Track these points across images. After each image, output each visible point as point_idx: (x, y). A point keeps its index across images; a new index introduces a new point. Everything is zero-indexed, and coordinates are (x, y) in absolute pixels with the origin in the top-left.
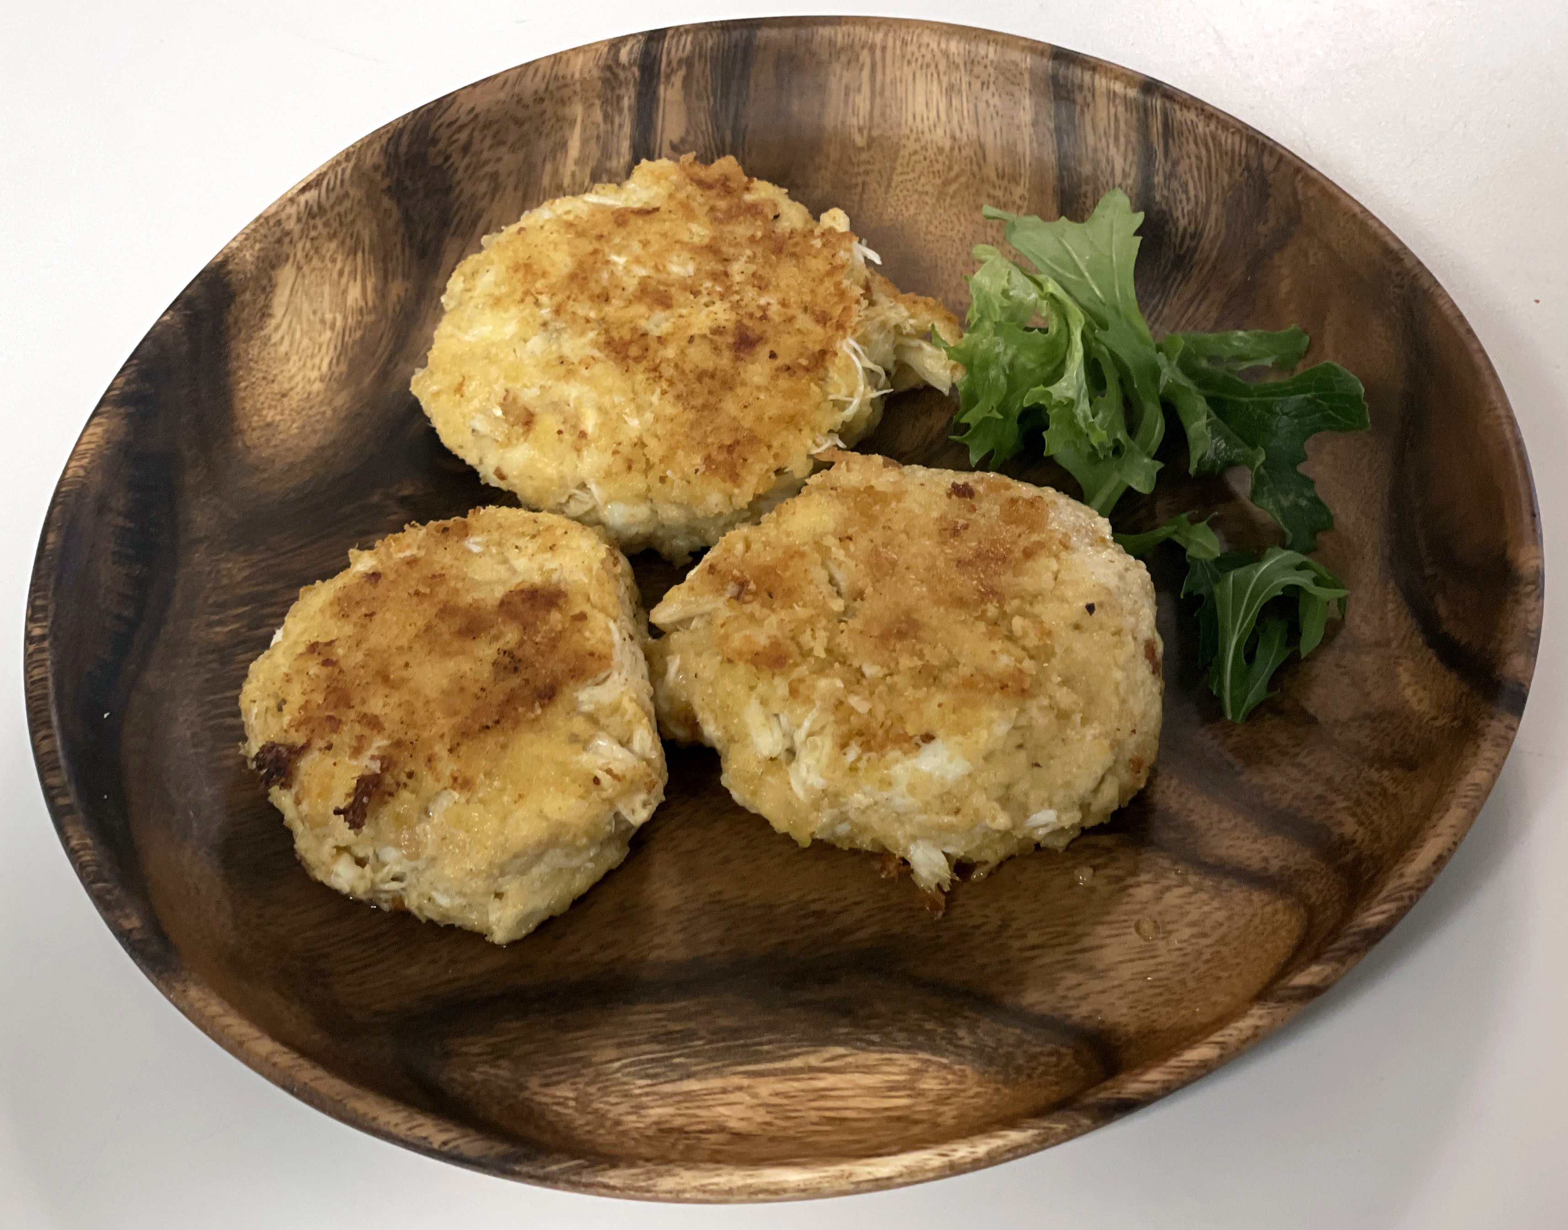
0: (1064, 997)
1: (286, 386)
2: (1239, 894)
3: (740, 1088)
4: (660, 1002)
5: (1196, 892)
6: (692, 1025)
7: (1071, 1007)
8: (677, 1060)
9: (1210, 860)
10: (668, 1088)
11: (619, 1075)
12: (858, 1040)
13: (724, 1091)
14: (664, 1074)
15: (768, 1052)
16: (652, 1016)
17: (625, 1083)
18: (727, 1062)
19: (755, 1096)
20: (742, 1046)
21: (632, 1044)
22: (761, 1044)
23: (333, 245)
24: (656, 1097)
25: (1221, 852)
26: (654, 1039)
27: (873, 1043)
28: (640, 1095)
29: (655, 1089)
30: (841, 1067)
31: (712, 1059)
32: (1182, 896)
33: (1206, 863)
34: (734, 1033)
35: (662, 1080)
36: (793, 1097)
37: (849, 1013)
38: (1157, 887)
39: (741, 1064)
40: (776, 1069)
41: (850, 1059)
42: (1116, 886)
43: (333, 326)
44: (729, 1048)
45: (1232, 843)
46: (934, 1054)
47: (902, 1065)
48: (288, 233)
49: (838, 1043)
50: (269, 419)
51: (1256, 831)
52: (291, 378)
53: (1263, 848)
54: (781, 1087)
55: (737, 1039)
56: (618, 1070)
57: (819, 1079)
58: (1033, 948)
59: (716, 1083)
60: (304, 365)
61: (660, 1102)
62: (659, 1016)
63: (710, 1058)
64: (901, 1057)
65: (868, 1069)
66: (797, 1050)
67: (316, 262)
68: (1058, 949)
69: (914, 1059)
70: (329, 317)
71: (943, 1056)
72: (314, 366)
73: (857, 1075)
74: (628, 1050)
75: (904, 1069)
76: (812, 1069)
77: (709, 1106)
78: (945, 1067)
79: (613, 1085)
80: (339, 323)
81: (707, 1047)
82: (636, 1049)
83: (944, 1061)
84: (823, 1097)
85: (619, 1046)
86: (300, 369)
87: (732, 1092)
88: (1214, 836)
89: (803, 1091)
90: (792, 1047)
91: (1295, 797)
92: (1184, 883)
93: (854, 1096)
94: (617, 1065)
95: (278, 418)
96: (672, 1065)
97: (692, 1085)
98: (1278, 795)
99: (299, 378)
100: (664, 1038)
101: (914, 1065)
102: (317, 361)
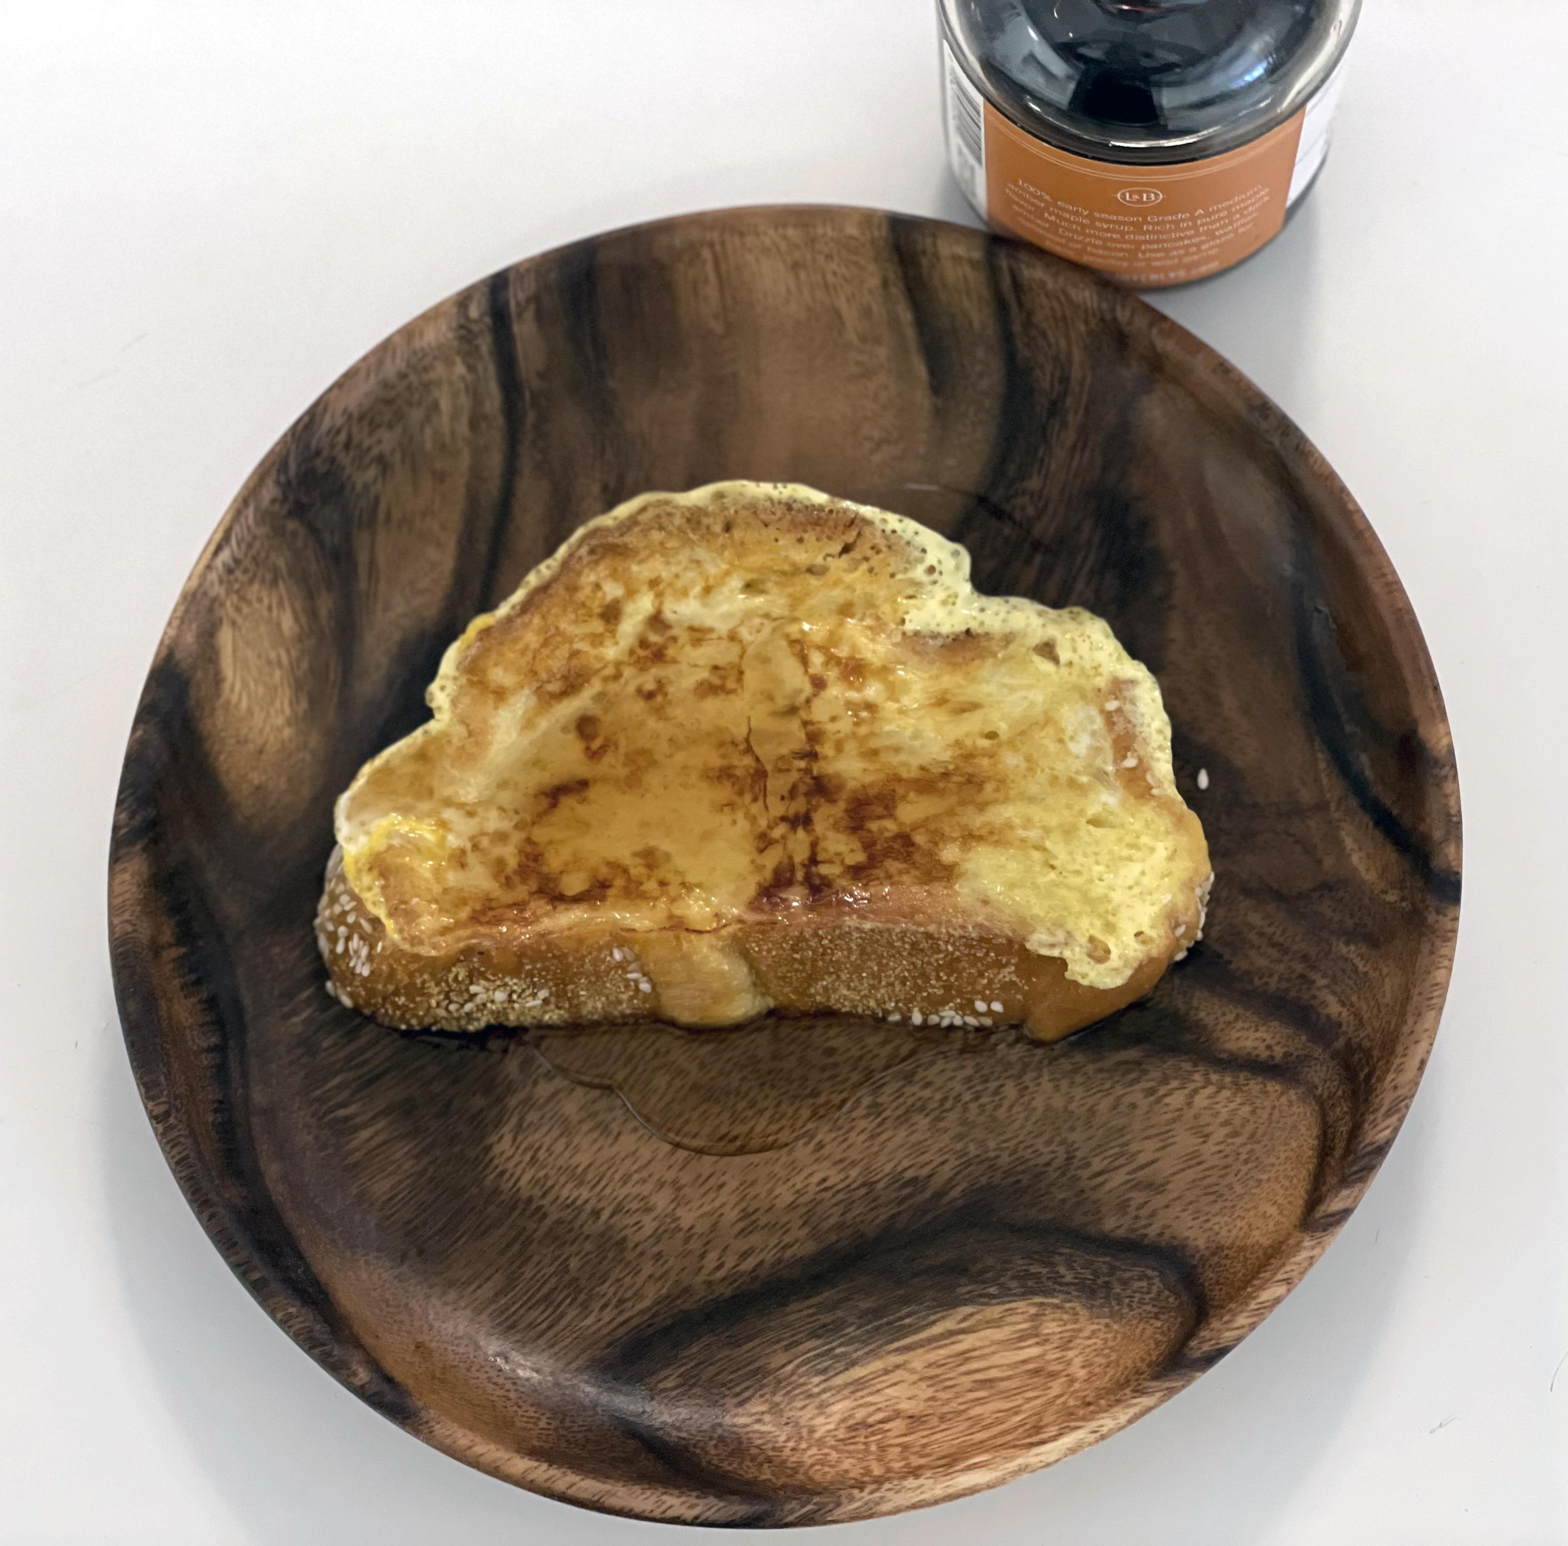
0: (1137, 1217)
1: (260, 741)
2: (1254, 1086)
3: (898, 1367)
4: (807, 1298)
5: (1218, 1091)
6: (839, 1313)
7: (1145, 1227)
8: (838, 1351)
9: (1224, 1056)
10: (839, 1380)
11: (794, 1378)
12: (981, 1296)
13: (886, 1372)
14: (830, 1366)
15: (910, 1325)
16: (805, 1313)
17: (803, 1384)
18: (880, 1342)
19: (913, 1371)
20: (887, 1324)
21: (797, 1344)
22: (901, 1319)
23: (255, 587)
24: (833, 1392)
25: (1232, 1046)
26: (813, 1335)
27: (994, 1297)
28: (820, 1393)
29: (830, 1383)
30: (973, 1326)
31: (865, 1343)
32: (1210, 1097)
33: (1221, 1060)
34: (877, 1313)
35: (832, 1373)
36: (943, 1365)
37: (964, 1271)
38: (1187, 1091)
39: (892, 1341)
40: (921, 1340)
41: (978, 1317)
42: (1152, 1099)
43: (280, 664)
44: (877, 1329)
45: (1239, 1034)
46: (1046, 1297)
47: (1022, 1313)
48: (214, 600)
49: (965, 1303)
50: (256, 782)
51: (1255, 1018)
52: (262, 730)
53: (1265, 1036)
54: (933, 1356)
55: (882, 1318)
56: (793, 1373)
57: (960, 1341)
58: (1099, 1174)
59: (877, 1365)
60: (268, 714)
61: (838, 1397)
62: (810, 1311)
63: (864, 1341)
64: (1021, 1305)
65: (996, 1323)
66: (932, 1318)
67: (246, 610)
68: (1119, 1171)
69: (1030, 1304)
70: (273, 655)
71: (1053, 1297)
72: (276, 711)
73: (989, 1331)
74: (795, 1351)
75: (1025, 1316)
76: (951, 1333)
77: (878, 1391)
78: (1057, 1307)
79: (794, 1389)
80: (285, 659)
81: (859, 1332)
82: (801, 1348)
83: (1056, 1301)
84: (967, 1360)
85: (787, 1348)
86: (265, 720)
87: (892, 1371)
88: (1222, 1030)
89: (949, 1357)
90: (928, 1315)
91: (1281, 978)
92: (1208, 1083)
93: (993, 1353)
94: (790, 1367)
95: (263, 778)
96: (836, 1356)
97: (857, 1372)
98: (1265, 980)
99: (267, 729)
100: (820, 1332)
101: (1033, 1310)
102: (278, 704)
